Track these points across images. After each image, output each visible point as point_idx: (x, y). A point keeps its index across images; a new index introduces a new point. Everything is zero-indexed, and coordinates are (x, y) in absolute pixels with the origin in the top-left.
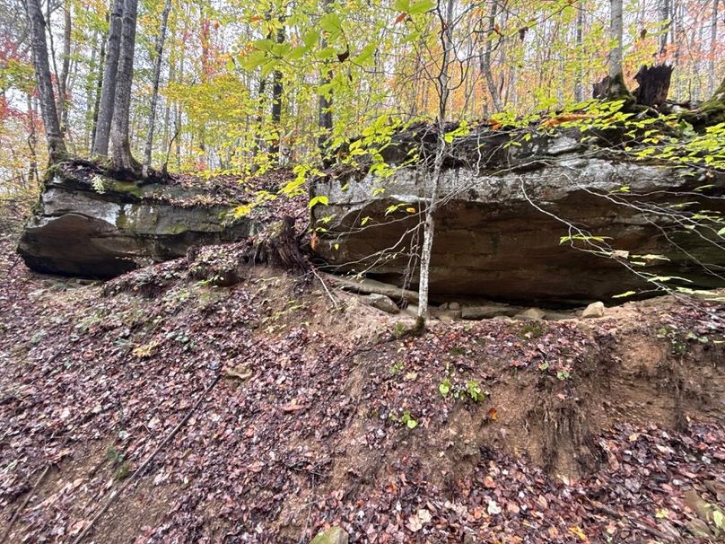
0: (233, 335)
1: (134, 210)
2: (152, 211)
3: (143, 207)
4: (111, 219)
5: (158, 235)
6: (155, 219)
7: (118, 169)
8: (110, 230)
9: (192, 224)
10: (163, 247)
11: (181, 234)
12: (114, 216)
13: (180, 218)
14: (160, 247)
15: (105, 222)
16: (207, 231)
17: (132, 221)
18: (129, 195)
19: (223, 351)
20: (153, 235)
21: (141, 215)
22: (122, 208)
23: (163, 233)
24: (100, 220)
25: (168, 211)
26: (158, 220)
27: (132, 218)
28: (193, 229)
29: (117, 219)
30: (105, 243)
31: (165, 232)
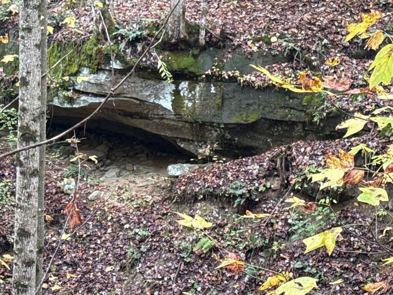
0: (359, 266)
1: (191, 89)
2: (213, 90)
3: (202, 84)
4: (167, 103)
5: (224, 124)
6: (219, 101)
7: (173, 41)
8: (161, 113)
9: (267, 109)
10: (229, 136)
11: (253, 123)
12: (169, 98)
13: (251, 101)
14: (223, 136)
15: (158, 105)
16: (287, 119)
17: (190, 105)
18: (186, 72)
19: (354, 285)
20: (219, 124)
21: (200, 96)
22: (177, 87)
23: (232, 121)
24: (153, 103)
25: (234, 91)
26: (222, 103)
27: (190, 100)
28: (268, 117)
29: (173, 101)
30: (148, 125)
31: (234, 120)
